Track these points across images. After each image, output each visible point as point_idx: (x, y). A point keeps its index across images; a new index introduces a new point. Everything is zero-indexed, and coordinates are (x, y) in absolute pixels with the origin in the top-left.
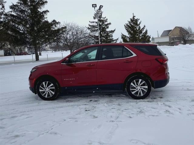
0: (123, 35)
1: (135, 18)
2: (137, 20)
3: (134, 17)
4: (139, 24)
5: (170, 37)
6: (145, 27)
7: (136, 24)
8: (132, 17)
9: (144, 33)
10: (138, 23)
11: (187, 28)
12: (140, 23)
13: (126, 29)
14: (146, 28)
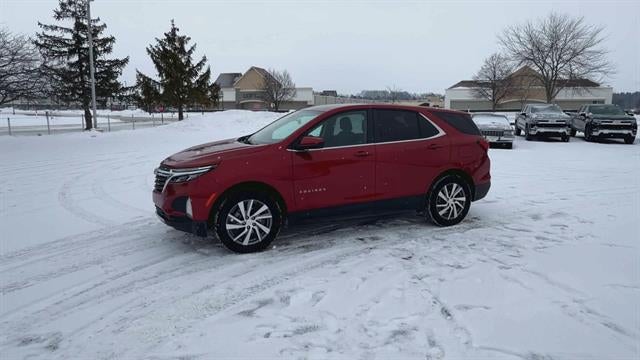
0: (141, 75)
1: (177, 33)
2: (182, 40)
3: (174, 30)
4: (190, 52)
5: (237, 90)
6: (205, 59)
7: (182, 50)
8: (169, 30)
9: (201, 76)
10: (187, 48)
11: (282, 74)
12: (192, 48)
13: (155, 62)
14: (206, 63)
